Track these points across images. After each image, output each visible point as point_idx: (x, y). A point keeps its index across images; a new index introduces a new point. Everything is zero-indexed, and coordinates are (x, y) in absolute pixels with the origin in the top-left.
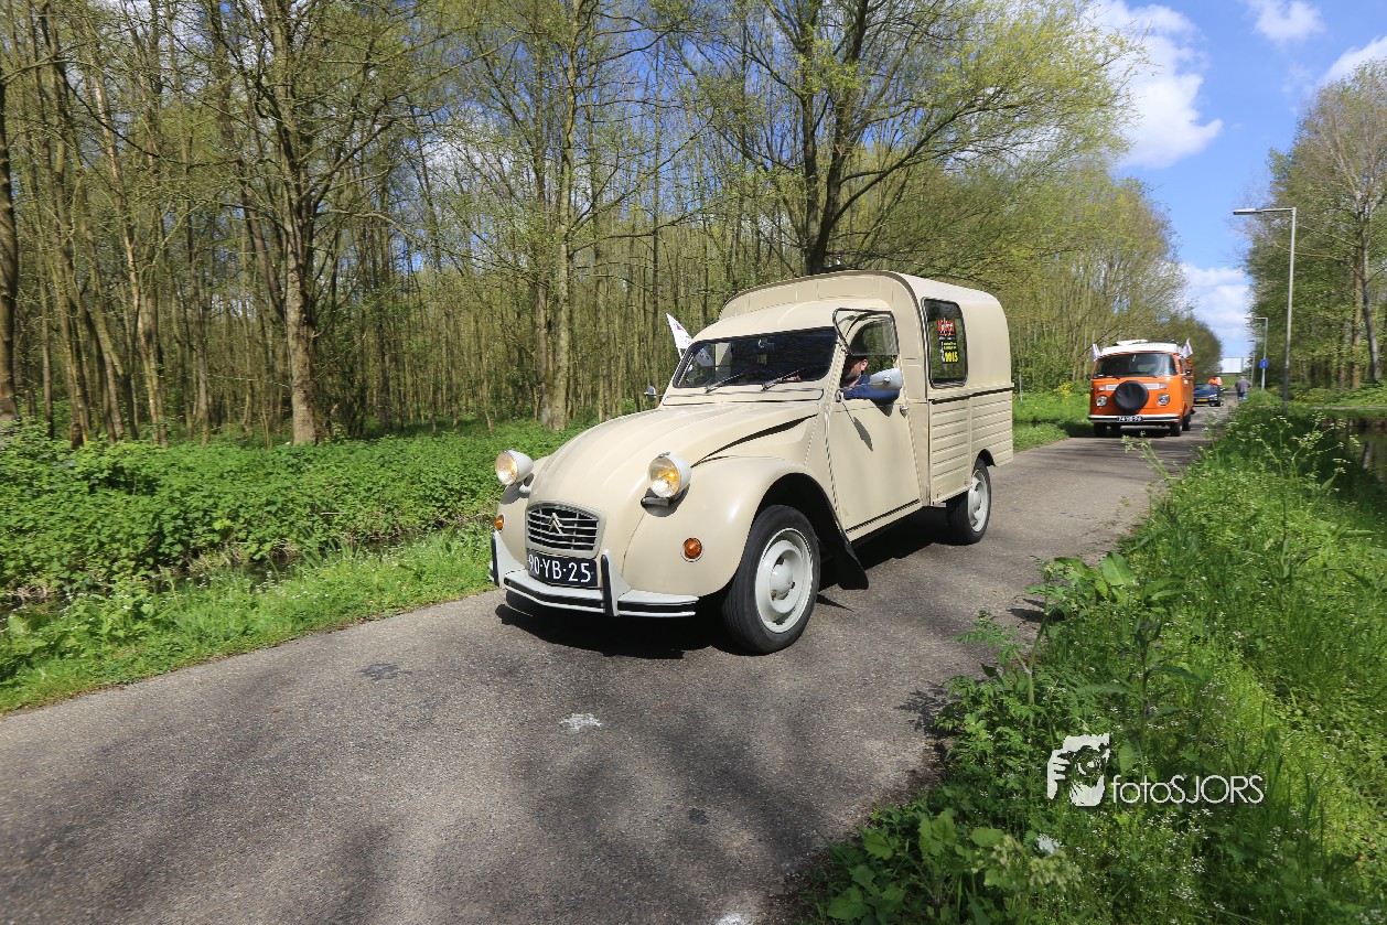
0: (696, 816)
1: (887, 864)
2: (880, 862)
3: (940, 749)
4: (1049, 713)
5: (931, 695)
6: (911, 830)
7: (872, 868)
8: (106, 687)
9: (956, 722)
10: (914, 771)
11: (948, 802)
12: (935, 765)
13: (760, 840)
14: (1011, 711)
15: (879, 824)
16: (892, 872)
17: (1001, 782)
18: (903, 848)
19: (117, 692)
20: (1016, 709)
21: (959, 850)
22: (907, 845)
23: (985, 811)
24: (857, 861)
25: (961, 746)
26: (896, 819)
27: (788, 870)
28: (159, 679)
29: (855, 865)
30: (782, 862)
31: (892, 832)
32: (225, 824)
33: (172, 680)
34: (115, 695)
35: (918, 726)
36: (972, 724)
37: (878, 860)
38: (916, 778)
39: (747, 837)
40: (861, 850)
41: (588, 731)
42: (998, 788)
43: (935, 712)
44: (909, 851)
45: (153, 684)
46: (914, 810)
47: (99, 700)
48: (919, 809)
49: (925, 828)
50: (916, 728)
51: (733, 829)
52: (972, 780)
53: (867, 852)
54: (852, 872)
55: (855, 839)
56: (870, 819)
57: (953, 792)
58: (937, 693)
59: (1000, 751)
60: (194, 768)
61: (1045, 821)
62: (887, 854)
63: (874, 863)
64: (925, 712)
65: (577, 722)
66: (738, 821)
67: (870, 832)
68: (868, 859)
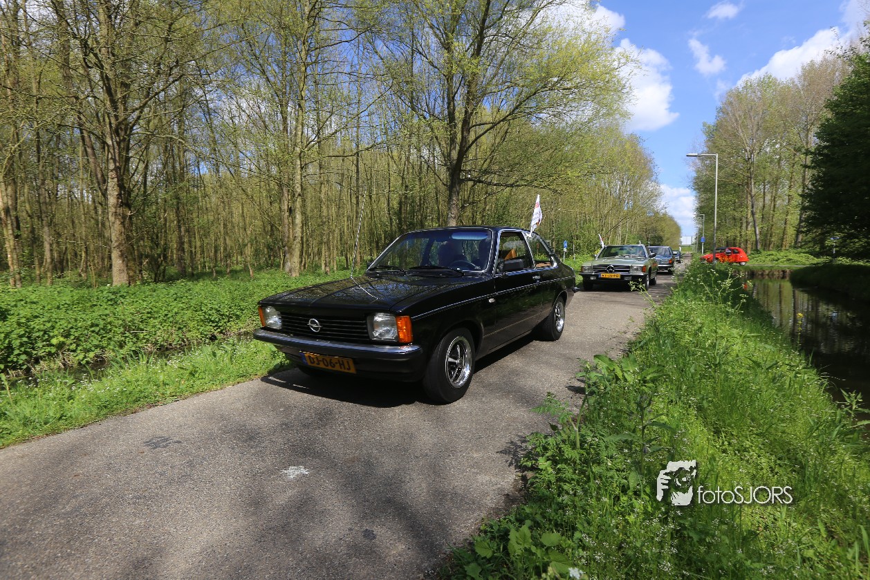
0: (369, 535)
1: (489, 561)
2: (484, 560)
3: (524, 478)
4: (588, 454)
5: (519, 443)
6: (504, 536)
7: (479, 565)
9: (534, 462)
10: (508, 495)
11: (527, 516)
12: (521, 490)
13: (409, 549)
14: (566, 455)
15: (486, 532)
16: (492, 566)
17: (560, 500)
18: (499, 548)
20: (569, 453)
21: (533, 549)
22: (501, 548)
23: (550, 520)
24: (470, 560)
25: (537, 477)
26: (495, 528)
27: (426, 568)
29: (469, 563)
30: (422, 563)
31: (493, 538)
35: (511, 464)
36: (543, 463)
37: (483, 558)
38: (509, 499)
39: (401, 547)
40: (473, 551)
41: (300, 479)
42: (558, 504)
43: (521, 454)
44: (503, 551)
46: (507, 522)
48: (510, 520)
49: (513, 535)
50: (509, 466)
51: (392, 542)
52: (542, 500)
53: (476, 553)
54: (466, 568)
55: (471, 544)
56: (479, 529)
57: (531, 510)
58: (522, 442)
59: (559, 480)
61: (586, 525)
62: (489, 554)
63: (481, 561)
64: (515, 454)
65: (293, 472)
66: (396, 537)
67: (479, 539)
68: (476, 558)
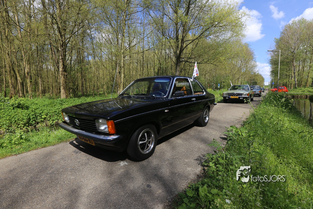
8: (13, 155)
19: (15, 156)
28: (26, 153)
32: (38, 189)
33: (29, 154)
34: (14, 157)
41: (124, 166)
45: (24, 155)
47: (10, 158)
60: (32, 175)
65: (122, 163)
66: (158, 187)
